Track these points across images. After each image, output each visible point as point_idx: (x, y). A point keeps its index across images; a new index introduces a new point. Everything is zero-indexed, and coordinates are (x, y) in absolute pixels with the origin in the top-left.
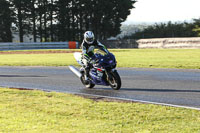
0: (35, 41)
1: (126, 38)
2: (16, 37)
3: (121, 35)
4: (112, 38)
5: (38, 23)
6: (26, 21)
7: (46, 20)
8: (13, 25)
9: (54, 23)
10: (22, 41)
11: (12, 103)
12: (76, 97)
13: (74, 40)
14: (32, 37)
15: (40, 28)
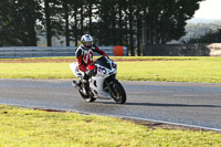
0: (68, 45)
1: (193, 41)
2: (42, 40)
3: (186, 38)
4: (174, 42)
5: (71, 20)
6: (56, 18)
7: (83, 17)
8: (38, 22)
9: (94, 20)
10: (49, 44)
11: (38, 130)
12: (124, 123)
13: (122, 45)
14: (64, 38)
15: (75, 27)
